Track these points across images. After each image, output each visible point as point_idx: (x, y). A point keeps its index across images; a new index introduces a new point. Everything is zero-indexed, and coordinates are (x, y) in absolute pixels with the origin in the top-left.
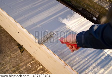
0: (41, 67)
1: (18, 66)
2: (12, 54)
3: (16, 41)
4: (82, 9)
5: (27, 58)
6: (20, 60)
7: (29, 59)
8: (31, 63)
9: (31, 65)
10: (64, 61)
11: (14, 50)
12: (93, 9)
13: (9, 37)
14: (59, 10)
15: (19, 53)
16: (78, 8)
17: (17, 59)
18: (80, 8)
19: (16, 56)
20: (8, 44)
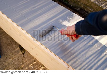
0: (43, 67)
1: (20, 67)
2: (14, 56)
3: (17, 43)
4: (80, 9)
5: (29, 59)
6: (22, 62)
7: (30, 60)
8: (33, 64)
9: (33, 65)
10: (67, 63)
11: (16, 52)
12: (91, 9)
13: (10, 39)
14: (59, 12)
15: (21, 54)
16: (76, 8)
17: (19, 61)
18: (78, 8)
19: (18, 57)
20: (9, 46)
